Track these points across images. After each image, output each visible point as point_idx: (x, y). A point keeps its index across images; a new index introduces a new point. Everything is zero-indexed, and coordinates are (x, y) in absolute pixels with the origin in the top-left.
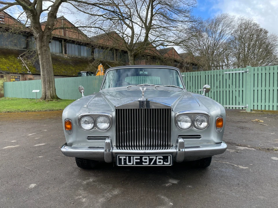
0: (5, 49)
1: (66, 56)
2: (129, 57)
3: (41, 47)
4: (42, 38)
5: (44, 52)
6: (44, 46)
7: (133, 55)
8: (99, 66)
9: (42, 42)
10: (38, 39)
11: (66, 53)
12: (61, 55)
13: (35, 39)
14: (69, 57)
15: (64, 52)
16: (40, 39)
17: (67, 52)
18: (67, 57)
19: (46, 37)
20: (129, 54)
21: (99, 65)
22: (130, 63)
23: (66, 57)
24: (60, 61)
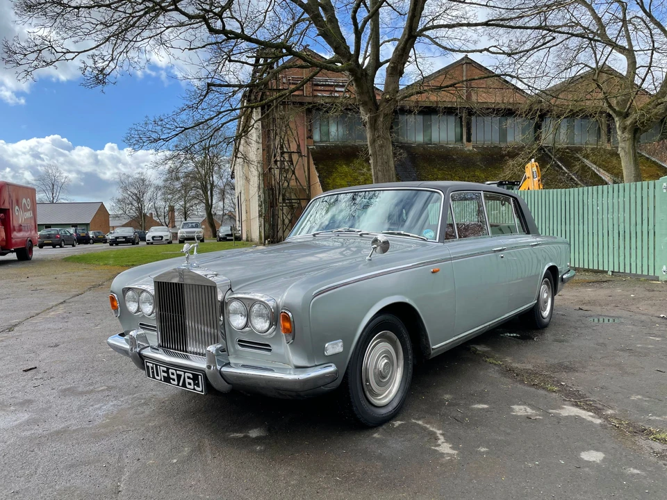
0: (350, 146)
1: (469, 147)
2: (619, 133)
3: (374, 141)
4: (376, 121)
5: (379, 151)
6: (378, 137)
7: (630, 124)
8: (529, 165)
9: (375, 130)
10: (368, 126)
11: (469, 140)
12: (459, 146)
13: (364, 126)
14: (477, 148)
15: (465, 137)
16: (371, 124)
17: (473, 138)
18: (471, 148)
19: (381, 119)
20: (617, 126)
21: (527, 162)
22: (619, 149)
23: (469, 150)
24: (454, 160)
